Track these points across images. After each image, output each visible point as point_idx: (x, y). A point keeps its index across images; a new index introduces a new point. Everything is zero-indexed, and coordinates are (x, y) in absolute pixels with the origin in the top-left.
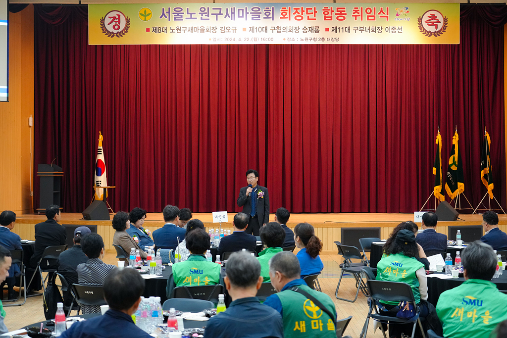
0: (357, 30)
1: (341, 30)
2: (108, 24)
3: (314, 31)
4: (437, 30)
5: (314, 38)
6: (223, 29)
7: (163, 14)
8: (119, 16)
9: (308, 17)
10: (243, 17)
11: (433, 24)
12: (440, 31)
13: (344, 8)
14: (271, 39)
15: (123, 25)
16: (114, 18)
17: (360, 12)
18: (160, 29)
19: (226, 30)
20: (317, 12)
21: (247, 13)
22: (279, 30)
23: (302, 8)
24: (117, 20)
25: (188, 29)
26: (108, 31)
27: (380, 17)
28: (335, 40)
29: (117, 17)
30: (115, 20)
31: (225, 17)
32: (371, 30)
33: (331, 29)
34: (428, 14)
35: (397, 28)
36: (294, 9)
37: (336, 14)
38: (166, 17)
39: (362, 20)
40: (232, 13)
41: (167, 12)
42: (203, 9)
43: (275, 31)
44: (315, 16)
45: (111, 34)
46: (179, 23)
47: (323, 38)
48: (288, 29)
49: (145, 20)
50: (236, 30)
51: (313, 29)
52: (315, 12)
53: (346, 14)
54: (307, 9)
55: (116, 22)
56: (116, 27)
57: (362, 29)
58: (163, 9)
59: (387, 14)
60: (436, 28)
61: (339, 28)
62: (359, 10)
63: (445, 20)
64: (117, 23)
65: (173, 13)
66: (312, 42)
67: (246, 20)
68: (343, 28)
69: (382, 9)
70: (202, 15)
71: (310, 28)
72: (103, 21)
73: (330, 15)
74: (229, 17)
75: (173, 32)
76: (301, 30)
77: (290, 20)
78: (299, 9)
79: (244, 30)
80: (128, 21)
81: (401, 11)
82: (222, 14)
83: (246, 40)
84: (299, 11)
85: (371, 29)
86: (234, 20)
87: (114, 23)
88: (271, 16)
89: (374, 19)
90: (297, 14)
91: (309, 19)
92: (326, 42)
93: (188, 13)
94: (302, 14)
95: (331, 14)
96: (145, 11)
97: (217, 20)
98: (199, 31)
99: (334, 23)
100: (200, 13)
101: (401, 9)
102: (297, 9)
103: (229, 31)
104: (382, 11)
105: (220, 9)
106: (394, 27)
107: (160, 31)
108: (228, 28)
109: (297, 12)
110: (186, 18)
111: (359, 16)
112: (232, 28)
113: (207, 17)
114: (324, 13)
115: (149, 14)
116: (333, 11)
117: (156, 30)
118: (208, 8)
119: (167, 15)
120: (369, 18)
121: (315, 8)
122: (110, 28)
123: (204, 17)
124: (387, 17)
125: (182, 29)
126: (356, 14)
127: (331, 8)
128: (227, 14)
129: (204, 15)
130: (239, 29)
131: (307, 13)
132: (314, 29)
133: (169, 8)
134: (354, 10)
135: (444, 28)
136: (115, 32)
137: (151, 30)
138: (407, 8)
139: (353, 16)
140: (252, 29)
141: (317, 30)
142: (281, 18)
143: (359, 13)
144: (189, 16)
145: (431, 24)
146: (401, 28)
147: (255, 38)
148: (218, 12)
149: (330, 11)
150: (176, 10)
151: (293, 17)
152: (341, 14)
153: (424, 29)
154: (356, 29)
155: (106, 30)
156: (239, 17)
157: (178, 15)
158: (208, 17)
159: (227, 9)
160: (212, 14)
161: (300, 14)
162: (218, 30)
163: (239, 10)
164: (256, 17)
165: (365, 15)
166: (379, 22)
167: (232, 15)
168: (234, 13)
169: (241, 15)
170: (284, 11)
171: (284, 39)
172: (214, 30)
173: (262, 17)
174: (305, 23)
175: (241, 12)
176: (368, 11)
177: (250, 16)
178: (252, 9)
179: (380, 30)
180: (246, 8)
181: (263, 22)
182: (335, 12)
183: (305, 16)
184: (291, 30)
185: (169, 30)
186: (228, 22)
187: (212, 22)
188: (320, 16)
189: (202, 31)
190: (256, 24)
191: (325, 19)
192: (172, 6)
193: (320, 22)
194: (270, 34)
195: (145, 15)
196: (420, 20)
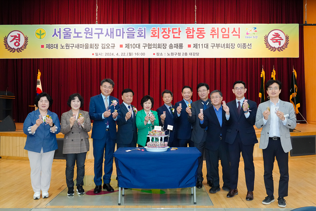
0: (214, 46)
1: (201, 46)
2: (10, 42)
3: (179, 47)
4: (280, 46)
5: (179, 53)
6: (104, 46)
7: (55, 33)
8: (19, 35)
9: (174, 35)
10: (120, 35)
11: (277, 41)
12: (282, 47)
13: (204, 28)
14: (143, 54)
15: (22, 42)
16: (15, 37)
17: (216, 31)
18: (52, 45)
19: (106, 47)
20: (181, 32)
21: (123, 33)
22: (150, 46)
23: (169, 28)
24: (18, 38)
25: (75, 45)
26: (10, 48)
27: (233, 35)
28: (196, 54)
29: (18, 36)
30: (16, 38)
31: (106, 36)
32: (225, 47)
33: (192, 46)
34: (273, 33)
35: (247, 45)
36: (162, 29)
37: (197, 33)
38: (57, 36)
39: (218, 38)
40: (111, 32)
41: (58, 32)
42: (87, 30)
43: (147, 48)
44: (179, 35)
45: (12, 50)
46: (68, 41)
47: (186, 53)
48: (157, 46)
49: (40, 38)
50: (114, 46)
51: (177, 46)
52: (180, 31)
53: (205, 33)
54: (173, 29)
55: (16, 40)
56: (17, 44)
57: (218, 46)
58: (55, 29)
59: (239, 33)
60: (280, 44)
61: (199, 45)
62: (215, 30)
63: (287, 38)
64: (18, 41)
65: (63, 33)
66: (177, 57)
67: (123, 38)
68: (202, 45)
69: (234, 28)
70: (87, 34)
71: (175, 44)
72: (6, 39)
73: (191, 34)
74: (109, 36)
75: (62, 48)
76: (168, 47)
77: (158, 38)
78: (166, 29)
79: (121, 46)
80: (26, 39)
81: (251, 31)
82: (103, 34)
83: (123, 55)
84: (167, 31)
85: (225, 45)
86: (113, 38)
87: (15, 41)
88: (143, 35)
89: (228, 37)
90: (164, 33)
91: (174, 37)
92: (189, 56)
93: (75, 33)
94: (169, 33)
95: (193, 33)
96: (40, 31)
97: (99, 38)
98: (84, 47)
99: (195, 40)
100: (85, 33)
101: (251, 29)
102: (164, 29)
103: (109, 47)
104: (234, 31)
105: (102, 29)
106: (244, 44)
107: (52, 47)
108: (108, 45)
109: (164, 31)
110: (74, 37)
111: (216, 34)
112: (111, 45)
113: (90, 36)
114: (187, 32)
115: (43, 34)
116: (194, 31)
117: (49, 46)
118: (92, 29)
119: (58, 34)
120: (224, 36)
121: (179, 28)
122: (12, 45)
123: (88, 36)
124: (239, 35)
125: (70, 45)
126: (213, 33)
127: (193, 28)
128: (107, 33)
129: (88, 34)
130: (117, 46)
131: (173, 33)
132: (179, 46)
133: (60, 29)
134: (211, 30)
135: (286, 44)
136: (16, 48)
137: (45, 46)
138: (255, 28)
139: (211, 35)
140: (128, 46)
141: (181, 46)
142: (151, 36)
143: (215, 32)
144: (76, 35)
145: (275, 41)
146: (251, 45)
147: (130, 53)
148: (99, 31)
149: (191, 31)
150: (66, 30)
151: (161, 35)
152: (201, 33)
153: (269, 45)
154: (213, 45)
155: (9, 46)
156: (117, 35)
157: (67, 35)
158: (92, 36)
159: (107, 29)
160: (95, 34)
161: (167, 34)
162: (100, 47)
163: (117, 30)
164: (131, 36)
165: (221, 34)
166: (233, 39)
167: (111, 34)
168: (113, 33)
169: (118, 34)
170: (154, 31)
171: (154, 54)
172: (97, 46)
173: (135, 36)
174: (171, 41)
175: (118, 31)
176: (224, 30)
177: (126, 35)
178: (128, 29)
179: (233, 46)
180: (123, 28)
181: (137, 40)
182: (196, 31)
183: (171, 35)
184: (159, 46)
185: (59, 47)
186: (107, 40)
187: (95, 40)
188: (183, 34)
189: (87, 48)
190: (131, 41)
191: (188, 38)
192: (63, 27)
193: (183, 39)
194: (142, 50)
195: (40, 34)
196: (266, 38)
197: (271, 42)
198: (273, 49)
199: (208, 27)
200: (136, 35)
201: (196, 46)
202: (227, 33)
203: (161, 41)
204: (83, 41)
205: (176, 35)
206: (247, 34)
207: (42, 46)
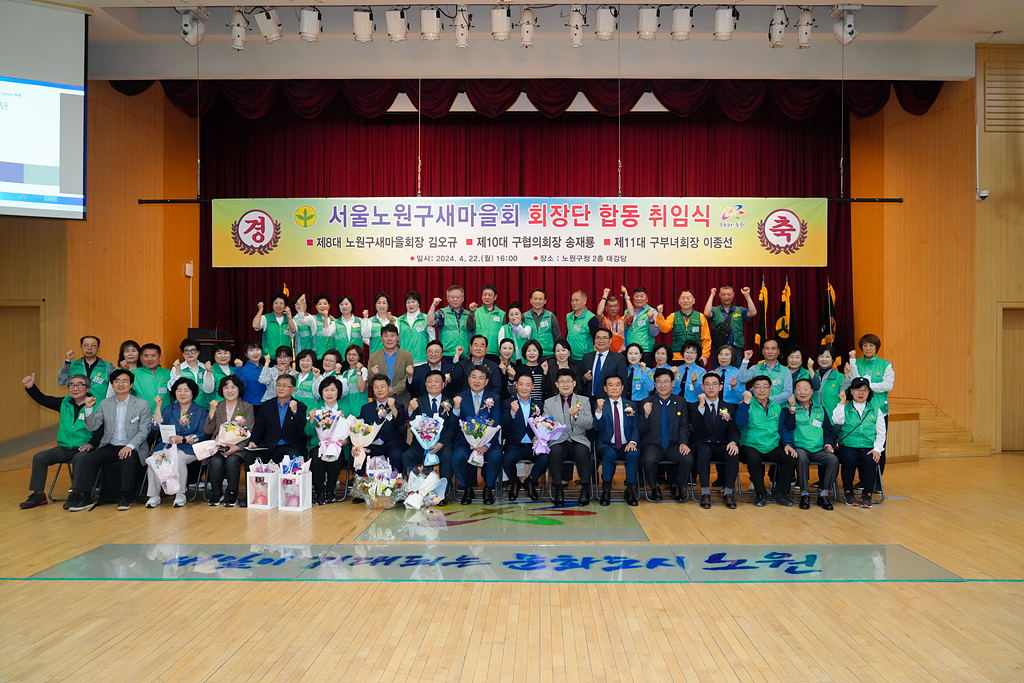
0: (657, 242)
1: (630, 242)
2: (245, 233)
3: (585, 245)
4: (789, 244)
5: (586, 257)
6: (434, 242)
7: (335, 216)
8: (263, 219)
9: (576, 220)
10: (466, 220)
11: (783, 234)
12: (794, 244)
13: (636, 207)
14: (513, 258)
15: (269, 234)
16: (255, 222)
17: (662, 212)
18: (329, 240)
19: (439, 243)
20: (590, 213)
21: (473, 214)
22: (527, 242)
23: (566, 206)
24: (260, 226)
25: (375, 241)
26: (245, 245)
27: (696, 220)
28: (620, 259)
29: (259, 221)
30: (257, 226)
31: (437, 221)
32: (680, 244)
33: (613, 242)
34: (775, 216)
35: (723, 240)
36: (552, 207)
37: (622, 216)
38: (340, 221)
39: (665, 225)
40: (448, 214)
41: (341, 213)
42: (400, 208)
43: (521, 245)
44: (587, 219)
45: (250, 250)
46: (361, 232)
47: (600, 256)
48: (542, 241)
49: (305, 226)
50: (455, 242)
52: (588, 212)
53: (638, 216)
54: (574, 208)
55: (257, 229)
56: (258, 238)
57: (665, 242)
58: (335, 208)
59: (708, 216)
60: (789, 241)
61: (627, 239)
62: (660, 210)
63: (803, 226)
64: (260, 231)
65: (351, 215)
66: (583, 264)
67: (472, 225)
68: (633, 240)
69: (698, 207)
70: (399, 218)
71: (578, 239)
72: (236, 227)
73: (611, 218)
74: (444, 220)
75: (350, 246)
76: (563, 244)
77: (545, 225)
78: (560, 207)
79: (469, 242)
80: (277, 227)
81: (731, 211)
82: (432, 216)
83: (473, 259)
84: (561, 211)
85: (680, 241)
86: (453, 225)
87: (254, 231)
88: (513, 219)
89: (686, 225)
90: (556, 216)
91: (576, 224)
92: (606, 263)
93: (376, 215)
94: (566, 216)
95: (614, 216)
96: (305, 212)
97: (423, 225)
98: (394, 244)
99: (619, 230)
100: (395, 215)
101: (731, 208)
102: (556, 208)
103: (444, 244)
104: (698, 211)
105: (429, 208)
106: (718, 239)
107: (329, 245)
108: (442, 240)
109: (556, 212)
110: (373, 223)
111: (661, 219)
112: (448, 240)
113: (407, 222)
114: (601, 214)
115: (311, 217)
116: (617, 211)
117: (323, 242)
118: (409, 206)
119: (341, 217)
120: (678, 223)
121: (587, 206)
122: (248, 239)
123: (402, 221)
124: (707, 221)
125: (366, 240)
126: (656, 216)
127: (614, 206)
128: (441, 216)
129: (402, 217)
130: (461, 242)
131: (574, 215)
132: (585, 241)
133: (345, 206)
134: (651, 210)
135: (802, 239)
136: (257, 245)
137: (315, 242)
138: (740, 207)
139: (650, 219)
140: (482, 242)
141: (590, 242)
142: (530, 222)
143: (660, 215)
144: (377, 219)
145: (779, 232)
146: (730, 240)
147: (486, 257)
148: (425, 212)
149: (612, 212)
150: (356, 208)
151: (550, 220)
152: (630, 215)
153: (768, 241)
154: (655, 240)
155: (242, 242)
156: (460, 220)
157: (360, 218)
158: (409, 220)
159: (441, 208)
160: (416, 216)
161: (562, 217)
162: (426, 244)
163: (460, 209)
164: (489, 222)
165: (670, 218)
166: (694, 229)
167: (448, 218)
168: (452, 214)
169: (463, 217)
170: (535, 211)
171: (536, 258)
172: (419, 242)
173: (498, 222)
174: (571, 231)
175: (463, 212)
176: (676, 211)
177: (478, 220)
178: (482, 208)
179: (694, 242)
180: (472, 206)
181: (500, 230)
182: (621, 212)
183: (570, 219)
184: (546, 242)
185: (344, 243)
186: (441, 230)
187: (415, 230)
188: (595, 219)
189: (400, 245)
190: (489, 232)
191: (604, 225)
192: (350, 202)
193: (595, 228)
194: (511, 250)
195: (305, 218)
196: (762, 226)
197: (770, 235)
198: (775, 249)
199: (644, 204)
200: (499, 219)
201: (620, 242)
202: (682, 216)
203: (550, 231)
204: (392, 231)
205: (581, 220)
206: (724, 218)
207: (310, 243)
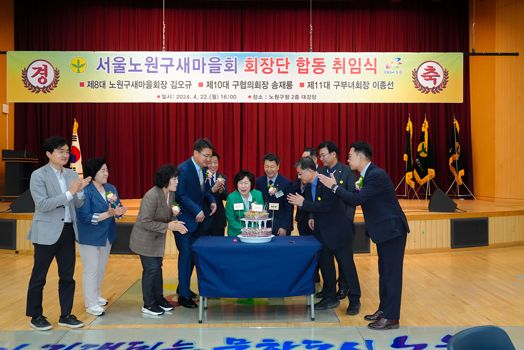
0: (339, 85)
1: (319, 85)
2: (32, 77)
3: (286, 87)
4: (436, 86)
5: (286, 96)
6: (174, 84)
7: (101, 65)
8: (46, 66)
9: (279, 69)
10: (199, 69)
11: (431, 78)
12: (439, 87)
13: (323, 59)
14: (233, 97)
15: (50, 78)
16: (40, 69)
17: (342, 63)
18: (96, 83)
19: (178, 86)
20: (289, 63)
21: (204, 64)
22: (243, 85)
23: (272, 59)
24: (44, 72)
25: (131, 83)
26: (32, 86)
27: (367, 69)
28: (312, 98)
29: (43, 68)
30: (41, 72)
31: (177, 69)
33: (306, 85)
34: (425, 66)
35: (387, 83)
36: (262, 59)
37: (313, 66)
38: (104, 69)
39: (344, 73)
40: (185, 64)
41: (105, 63)
42: (150, 60)
43: (239, 87)
44: (287, 68)
45: (36, 90)
46: (120, 77)
47: (297, 95)
48: (254, 84)
49: (79, 72)
50: (190, 85)
51: (284, 85)
52: (288, 63)
53: (325, 66)
54: (278, 60)
55: (42, 74)
56: (42, 80)
57: (344, 85)
58: (101, 59)
59: (375, 66)
60: (435, 83)
61: (316, 83)
62: (340, 62)
63: (446, 73)
64: (44, 76)
65: (113, 64)
66: (284, 101)
67: (203, 72)
68: (321, 83)
69: (368, 59)
70: (149, 67)
71: (281, 83)
72: (25, 72)
73: (305, 67)
74: (182, 69)
75: (112, 87)
76: (270, 86)
77: (256, 73)
78: (268, 59)
79: (201, 85)
80: (57, 73)
81: (392, 62)
82: (173, 66)
83: (203, 97)
84: (268, 62)
85: (355, 84)
86: (188, 72)
87: (39, 76)
88: (233, 68)
89: (359, 73)
90: (265, 66)
91: (279, 72)
92: (301, 101)
93: (131, 64)
94: (272, 66)
95: (307, 66)
96: (78, 61)
97: (167, 72)
98: (145, 86)
99: (311, 77)
100: (146, 64)
101: (392, 60)
102: (265, 60)
103: (182, 86)
104: (368, 62)
105: (171, 59)
106: (383, 82)
107: (96, 86)
108: (181, 83)
109: (265, 63)
110: (129, 71)
111: (341, 68)
112: (185, 83)
113: (154, 70)
114: (298, 65)
115: (83, 65)
116: (309, 63)
117: (92, 84)
118: (156, 58)
119: (106, 66)
120: (354, 71)
121: (287, 59)
122: (34, 82)
123: (151, 69)
124: (375, 70)
125: (124, 83)
127: (307, 59)
128: (180, 66)
129: (151, 66)
130: (195, 85)
132: (286, 84)
133: (108, 58)
134: (334, 62)
135: (445, 82)
136: (41, 86)
137: (86, 84)
138: (399, 59)
139: (333, 68)
140: (210, 84)
141: (289, 85)
142: (246, 70)
143: (340, 65)
144: (133, 68)
145: (428, 78)
146: (392, 83)
147: (213, 96)
148: (168, 62)
149: (305, 63)
150: (117, 60)
151: (260, 69)
152: (319, 66)
153: (420, 84)
154: (337, 84)
155: (30, 84)
156: (194, 69)
157: (119, 67)
158: (157, 69)
159: (180, 60)
160: (161, 66)
161: (269, 66)
162: (169, 86)
163: (194, 60)
164: (215, 69)
165: (348, 68)
166: (365, 76)
167: (185, 66)
168: (188, 64)
169: (196, 66)
170: (249, 62)
171: (250, 97)
172: (164, 85)
173: (222, 70)
174: (275, 77)
175: (196, 62)
176: (352, 62)
177: (207, 68)
178: (210, 60)
179: (366, 85)
180: (203, 58)
181: (223, 76)
182: (312, 63)
183: (275, 68)
184: (257, 85)
185: (108, 85)
186: (181, 76)
187: (161, 76)
188: (293, 68)
189: (149, 87)
190: (215, 78)
191: (299, 73)
192: (112, 55)
193: (293, 75)
194: (232, 90)
195: (78, 66)
196: (415, 73)
197: (422, 81)
198: (425, 90)
199: (329, 57)
200: (223, 68)
201: (311, 85)
202: (357, 66)
203: (260, 77)
204: (143, 77)
205: (283, 69)
206: (387, 67)
207: (82, 85)
